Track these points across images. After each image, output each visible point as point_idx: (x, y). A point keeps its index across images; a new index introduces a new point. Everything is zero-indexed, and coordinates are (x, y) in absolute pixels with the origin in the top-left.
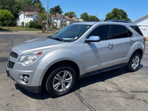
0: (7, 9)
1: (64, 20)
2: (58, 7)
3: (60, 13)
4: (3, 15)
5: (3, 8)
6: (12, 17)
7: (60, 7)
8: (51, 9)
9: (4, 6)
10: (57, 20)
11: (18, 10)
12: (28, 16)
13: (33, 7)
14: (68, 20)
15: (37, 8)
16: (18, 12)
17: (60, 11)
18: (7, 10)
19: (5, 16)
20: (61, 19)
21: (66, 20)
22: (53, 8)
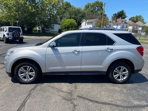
0: (73, 18)
1: (125, 25)
2: (122, 12)
3: (124, 18)
4: (69, 23)
5: (70, 18)
6: (76, 25)
7: (124, 12)
8: (114, 15)
9: (71, 16)
10: (117, 25)
11: (81, 18)
12: (88, 23)
13: (96, 14)
14: (130, 25)
15: (99, 15)
16: (81, 20)
17: (124, 15)
18: (72, 20)
19: (71, 24)
20: (122, 25)
21: (128, 25)
22: (117, 13)
